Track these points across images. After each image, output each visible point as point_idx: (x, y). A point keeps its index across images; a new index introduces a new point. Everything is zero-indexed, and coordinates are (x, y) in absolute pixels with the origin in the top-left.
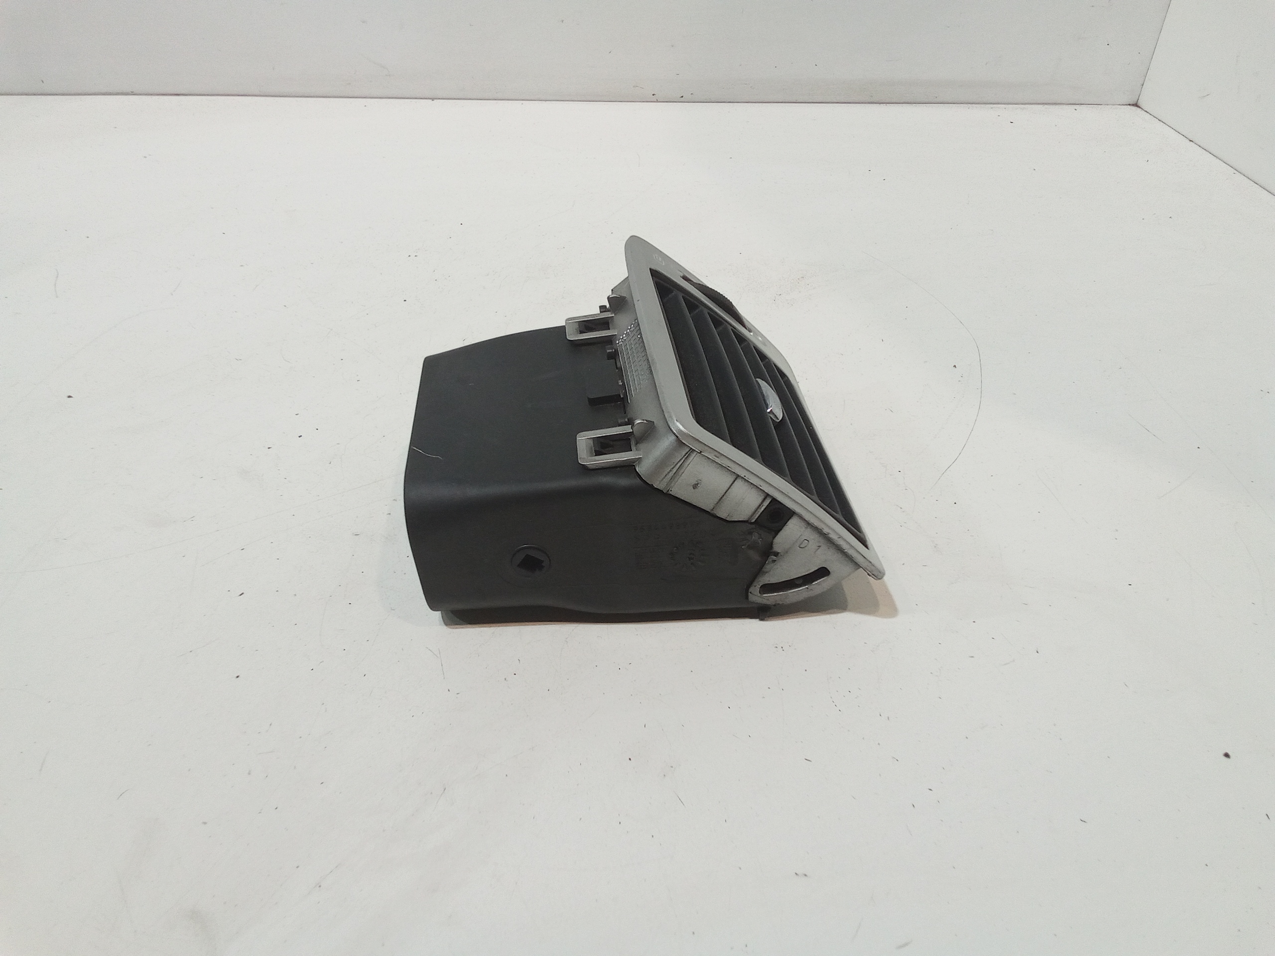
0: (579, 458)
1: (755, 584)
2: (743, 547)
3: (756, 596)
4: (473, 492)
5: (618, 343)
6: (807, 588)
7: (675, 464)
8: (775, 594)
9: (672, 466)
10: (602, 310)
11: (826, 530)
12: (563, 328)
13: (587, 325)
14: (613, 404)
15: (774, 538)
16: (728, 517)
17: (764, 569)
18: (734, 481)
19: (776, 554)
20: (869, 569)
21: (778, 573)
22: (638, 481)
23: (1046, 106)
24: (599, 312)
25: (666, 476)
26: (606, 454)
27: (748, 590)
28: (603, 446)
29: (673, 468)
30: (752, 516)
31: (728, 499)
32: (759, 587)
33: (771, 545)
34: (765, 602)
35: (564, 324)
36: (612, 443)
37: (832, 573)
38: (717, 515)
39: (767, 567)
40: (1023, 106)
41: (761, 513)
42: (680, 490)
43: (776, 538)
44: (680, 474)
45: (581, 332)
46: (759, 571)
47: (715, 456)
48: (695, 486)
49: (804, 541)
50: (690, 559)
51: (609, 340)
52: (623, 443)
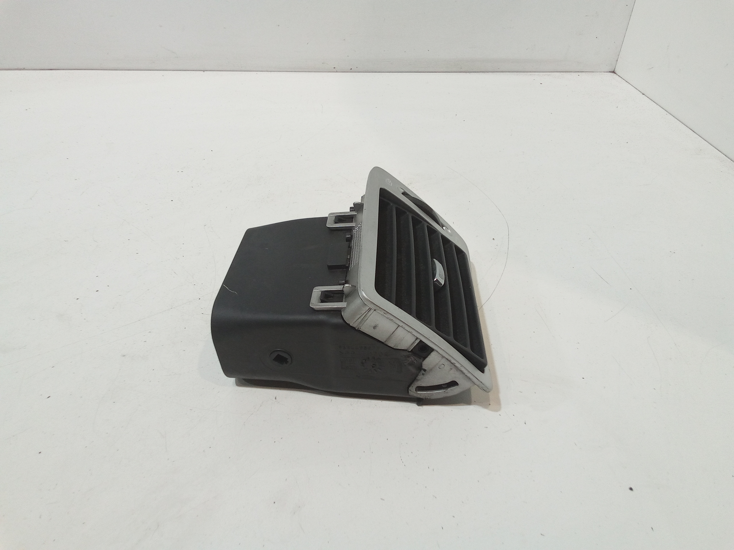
0: (311, 303)
1: (412, 385)
2: (405, 364)
3: (413, 392)
4: (249, 316)
5: (354, 232)
6: (445, 391)
7: (362, 314)
8: (425, 392)
9: (361, 315)
10: (351, 210)
11: (453, 361)
12: (326, 219)
13: (340, 218)
14: (341, 270)
15: (423, 361)
16: (395, 347)
17: (417, 378)
18: (397, 328)
19: (425, 370)
20: (481, 386)
21: (426, 381)
22: (341, 321)
23: (562, 73)
24: (349, 211)
25: (357, 320)
26: (327, 302)
27: (409, 389)
28: (326, 297)
29: (361, 316)
30: (409, 347)
31: (394, 336)
32: (415, 387)
33: (421, 365)
34: (419, 396)
35: (328, 216)
36: (332, 295)
37: (459, 385)
38: (388, 345)
39: (419, 377)
40: (549, 73)
41: (414, 347)
42: (365, 329)
43: (424, 361)
44: (365, 320)
45: (336, 223)
46: (414, 379)
47: (384, 313)
48: (375, 327)
49: (441, 365)
50: (373, 367)
51: (350, 230)
52: (339, 296)
